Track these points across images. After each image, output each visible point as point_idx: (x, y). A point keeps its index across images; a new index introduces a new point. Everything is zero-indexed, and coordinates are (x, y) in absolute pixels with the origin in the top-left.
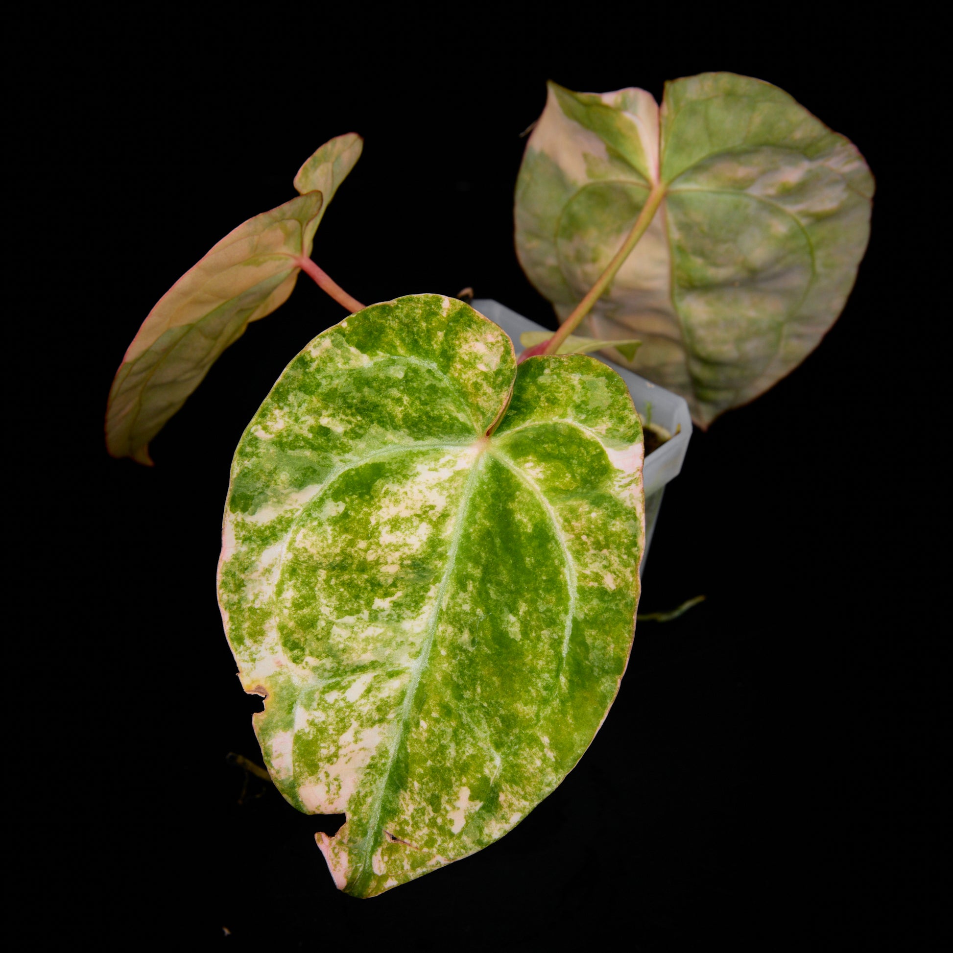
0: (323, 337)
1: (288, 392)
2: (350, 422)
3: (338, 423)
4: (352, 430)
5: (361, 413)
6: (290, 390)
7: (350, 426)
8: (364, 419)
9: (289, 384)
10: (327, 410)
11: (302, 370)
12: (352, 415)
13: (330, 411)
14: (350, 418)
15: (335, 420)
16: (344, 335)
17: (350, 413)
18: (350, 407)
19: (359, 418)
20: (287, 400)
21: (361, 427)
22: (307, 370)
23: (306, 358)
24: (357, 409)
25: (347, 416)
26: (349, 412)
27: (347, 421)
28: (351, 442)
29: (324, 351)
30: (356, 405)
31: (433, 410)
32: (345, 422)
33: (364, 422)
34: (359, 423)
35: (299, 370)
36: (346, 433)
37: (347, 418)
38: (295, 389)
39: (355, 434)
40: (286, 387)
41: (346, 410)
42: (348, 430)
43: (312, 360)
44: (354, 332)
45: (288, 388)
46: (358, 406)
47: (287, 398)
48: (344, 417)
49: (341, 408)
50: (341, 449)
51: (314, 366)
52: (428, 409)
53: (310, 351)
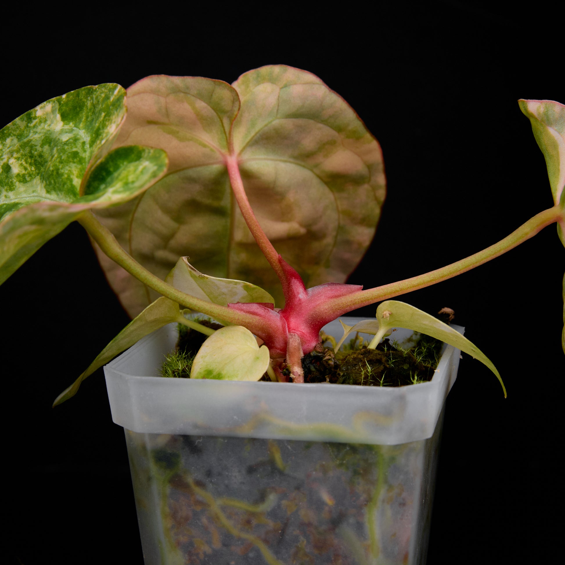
0: (49, 102)
1: (9, 135)
2: (26, 169)
3: (17, 165)
4: (24, 175)
5: (36, 165)
6: (11, 134)
7: (24, 172)
8: (36, 170)
9: (13, 130)
10: (17, 154)
11: (26, 123)
12: (31, 164)
13: (19, 155)
14: (27, 166)
15: (17, 162)
16: (60, 104)
17: (30, 162)
18: (31, 157)
19: (33, 169)
20: (5, 141)
21: (30, 175)
22: (29, 125)
23: (32, 115)
24: (35, 160)
25: (26, 163)
26: (29, 160)
27: (24, 167)
28: (17, 183)
29: (45, 113)
30: (36, 157)
31: (62, 169)
32: (22, 167)
33: (34, 172)
34: (31, 173)
35: (24, 122)
36: (18, 175)
37: (25, 165)
38: (14, 135)
39: (23, 179)
40: (10, 131)
41: (28, 158)
42: (21, 174)
43: (35, 118)
44: (66, 104)
45: (11, 133)
46: (36, 158)
47: (6, 139)
48: (24, 163)
49: (26, 155)
50: (10, 186)
51: (34, 122)
52: (61, 167)
53: (37, 110)
